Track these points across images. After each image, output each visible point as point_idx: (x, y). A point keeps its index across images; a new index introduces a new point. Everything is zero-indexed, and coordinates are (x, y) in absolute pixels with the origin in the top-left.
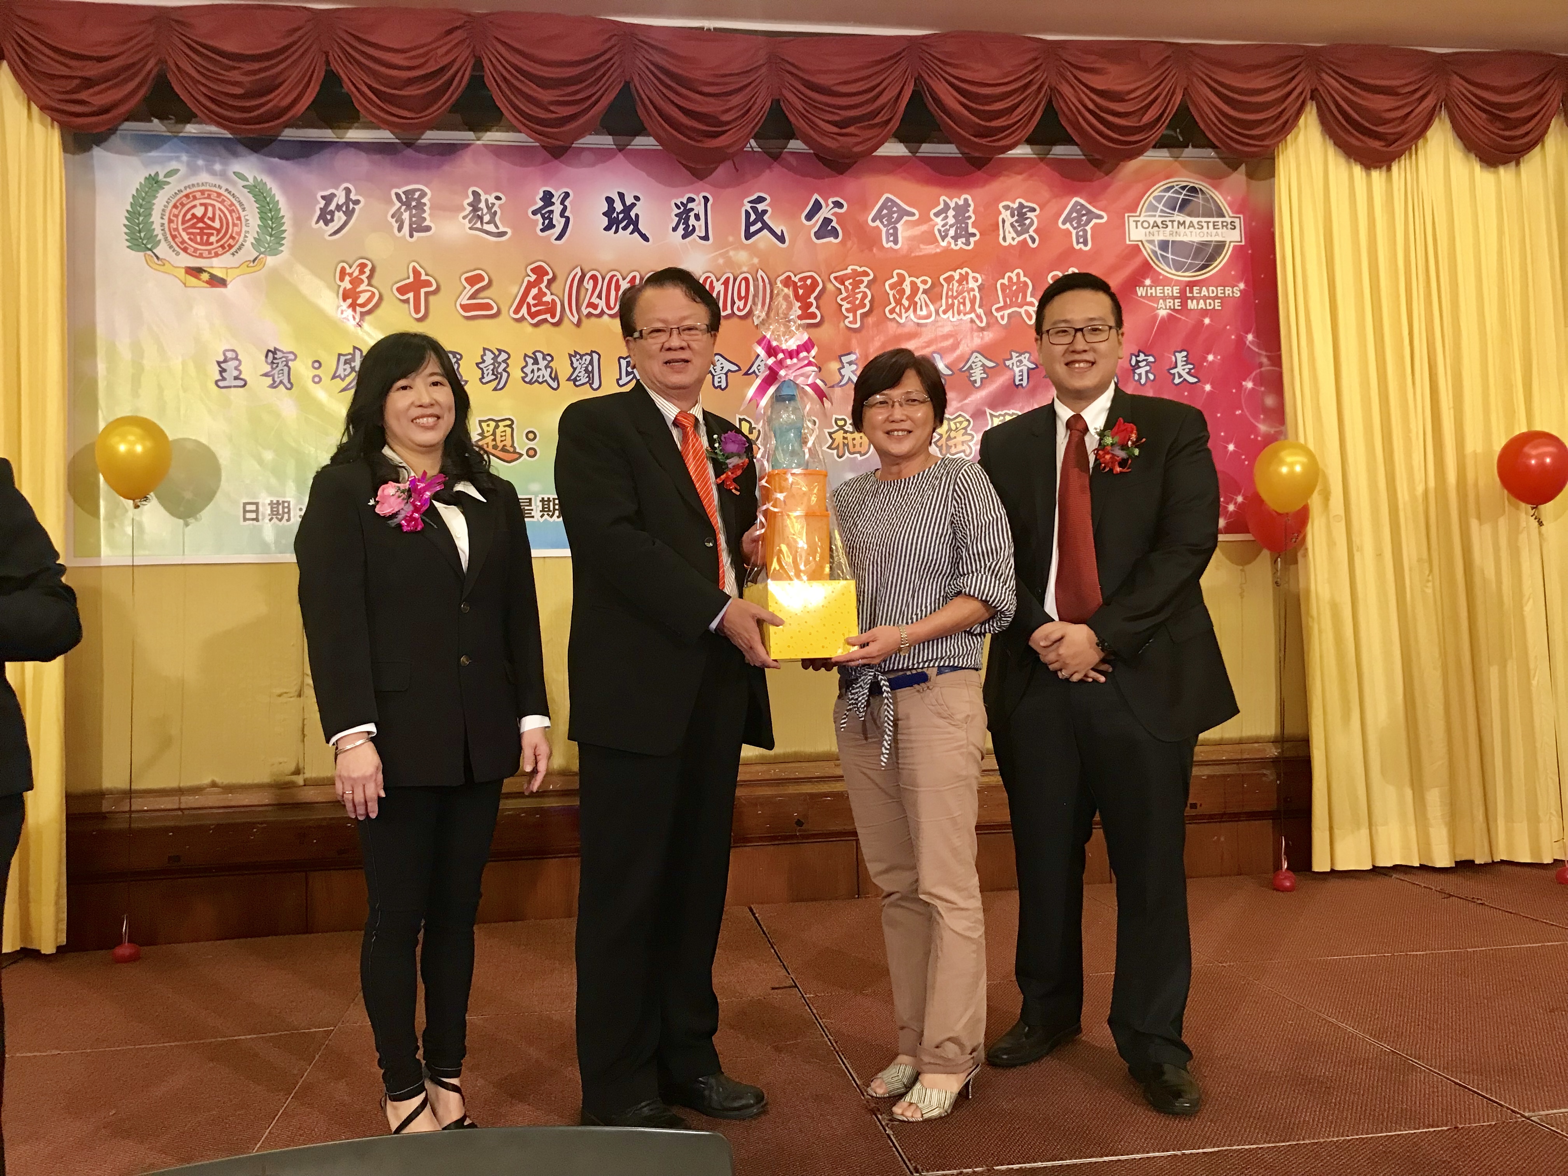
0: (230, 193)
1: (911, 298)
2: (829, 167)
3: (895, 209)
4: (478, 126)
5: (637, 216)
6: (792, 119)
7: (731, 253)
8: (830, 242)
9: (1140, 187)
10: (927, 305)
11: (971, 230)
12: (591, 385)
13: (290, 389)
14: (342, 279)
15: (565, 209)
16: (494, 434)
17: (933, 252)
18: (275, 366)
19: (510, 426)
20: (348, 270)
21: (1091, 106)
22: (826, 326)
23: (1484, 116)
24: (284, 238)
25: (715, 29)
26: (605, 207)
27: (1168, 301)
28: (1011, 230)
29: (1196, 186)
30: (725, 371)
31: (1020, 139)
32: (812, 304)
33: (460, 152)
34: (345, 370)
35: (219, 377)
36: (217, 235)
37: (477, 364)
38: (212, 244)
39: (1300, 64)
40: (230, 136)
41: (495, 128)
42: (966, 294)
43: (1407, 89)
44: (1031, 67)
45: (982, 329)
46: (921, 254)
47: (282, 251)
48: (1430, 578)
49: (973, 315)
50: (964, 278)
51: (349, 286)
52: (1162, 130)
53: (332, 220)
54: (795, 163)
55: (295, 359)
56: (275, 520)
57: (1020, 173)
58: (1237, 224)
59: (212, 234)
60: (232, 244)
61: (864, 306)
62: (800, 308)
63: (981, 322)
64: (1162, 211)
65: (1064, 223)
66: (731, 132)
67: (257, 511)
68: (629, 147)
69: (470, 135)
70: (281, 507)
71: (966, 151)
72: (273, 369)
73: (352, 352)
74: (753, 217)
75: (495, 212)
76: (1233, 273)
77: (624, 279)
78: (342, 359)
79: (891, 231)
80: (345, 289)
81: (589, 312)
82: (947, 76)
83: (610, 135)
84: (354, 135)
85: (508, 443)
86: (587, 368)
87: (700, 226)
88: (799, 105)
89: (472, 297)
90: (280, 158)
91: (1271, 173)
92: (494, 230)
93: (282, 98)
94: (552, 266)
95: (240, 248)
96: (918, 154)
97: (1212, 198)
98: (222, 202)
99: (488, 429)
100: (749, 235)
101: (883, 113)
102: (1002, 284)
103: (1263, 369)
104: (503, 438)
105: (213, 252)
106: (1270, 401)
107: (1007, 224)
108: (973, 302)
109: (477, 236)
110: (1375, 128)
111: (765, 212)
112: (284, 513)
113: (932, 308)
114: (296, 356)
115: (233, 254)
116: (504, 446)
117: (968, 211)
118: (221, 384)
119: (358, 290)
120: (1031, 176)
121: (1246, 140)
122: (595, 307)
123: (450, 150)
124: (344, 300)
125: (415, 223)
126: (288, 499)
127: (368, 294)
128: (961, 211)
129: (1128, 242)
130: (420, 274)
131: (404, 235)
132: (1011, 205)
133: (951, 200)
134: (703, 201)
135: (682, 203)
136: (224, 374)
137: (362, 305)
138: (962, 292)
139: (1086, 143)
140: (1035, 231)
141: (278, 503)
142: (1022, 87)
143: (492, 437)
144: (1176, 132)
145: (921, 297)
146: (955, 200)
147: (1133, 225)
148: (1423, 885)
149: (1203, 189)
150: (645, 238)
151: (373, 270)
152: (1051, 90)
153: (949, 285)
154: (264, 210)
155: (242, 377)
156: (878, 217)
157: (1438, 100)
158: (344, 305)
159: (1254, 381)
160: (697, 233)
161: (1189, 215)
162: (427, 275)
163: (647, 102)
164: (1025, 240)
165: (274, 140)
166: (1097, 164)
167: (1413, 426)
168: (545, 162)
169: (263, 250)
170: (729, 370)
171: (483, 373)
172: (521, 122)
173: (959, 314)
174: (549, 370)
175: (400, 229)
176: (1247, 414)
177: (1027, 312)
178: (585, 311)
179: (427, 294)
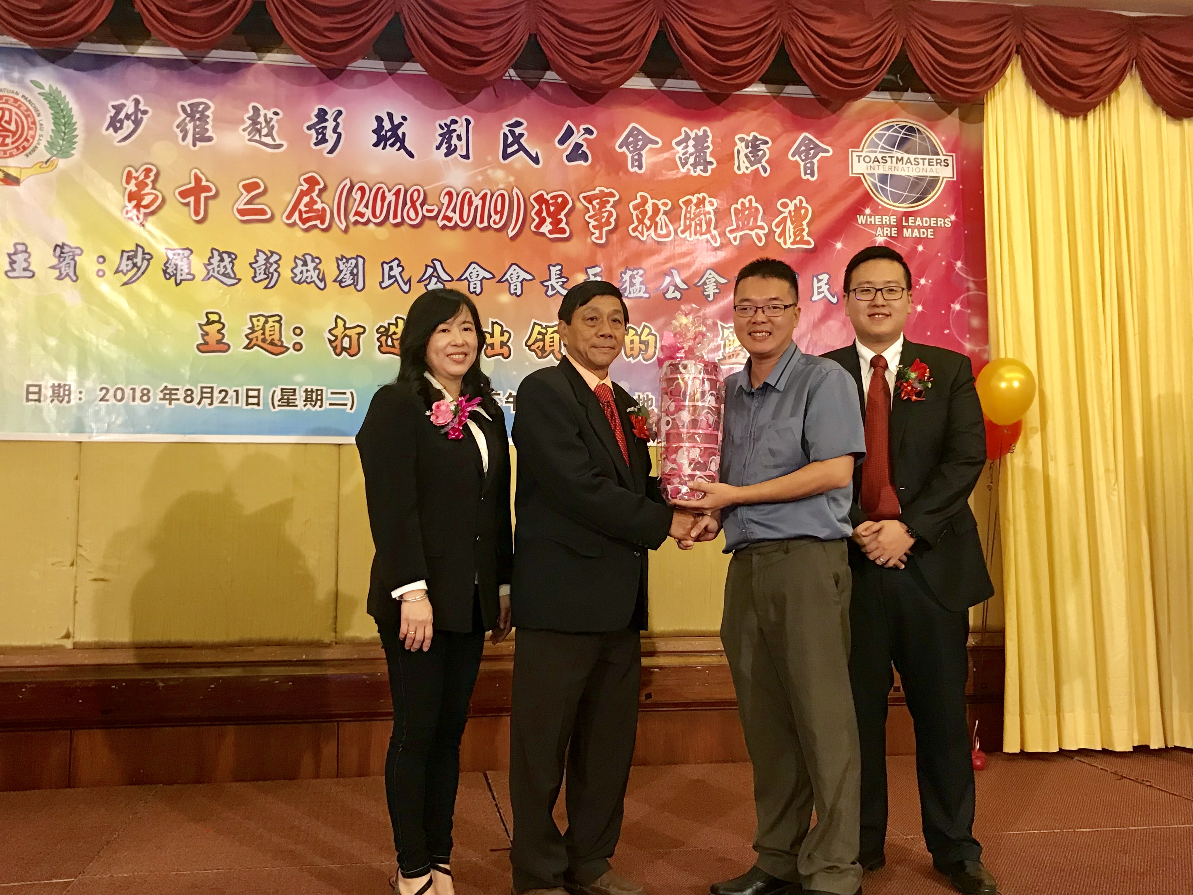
0: (26, 99)
1: (652, 218)
2: (580, 96)
3: (640, 137)
4: (260, 48)
5: (404, 134)
6: (547, 52)
7: (490, 172)
8: (581, 165)
9: (863, 125)
10: (666, 225)
11: (709, 159)
12: (355, 287)
13: (75, 281)
14: (128, 183)
15: (337, 125)
16: (263, 328)
17: (675, 177)
18: (62, 259)
19: (279, 322)
20: (135, 174)
21: (819, 51)
22: (574, 240)
23: (1171, 74)
24: (76, 142)
26: (375, 125)
27: (885, 229)
28: (745, 160)
29: (914, 126)
30: (480, 278)
31: (754, 78)
32: (561, 221)
33: (243, 70)
34: (127, 265)
35: (8, 268)
36: (13, 137)
37: (251, 264)
38: (7, 145)
39: (1007, 22)
40: (28, 47)
41: (276, 50)
42: (702, 216)
43: (1103, 48)
44: (765, 14)
45: (716, 249)
46: (664, 178)
47: (73, 155)
48: (1116, 487)
49: (708, 236)
50: (701, 202)
51: (134, 189)
52: (883, 75)
53: (121, 128)
54: (550, 92)
55: (80, 255)
56: (56, 402)
57: (755, 110)
58: (950, 162)
59: (8, 136)
60: (27, 146)
61: (610, 224)
62: (551, 223)
63: (716, 242)
64: (883, 148)
65: (793, 155)
66: (491, 61)
67: (39, 393)
68: (399, 72)
69: (253, 55)
70: (62, 390)
71: (705, 87)
72: (60, 262)
73: (134, 249)
74: (510, 139)
75: (273, 126)
76: (945, 205)
77: (389, 191)
78: (126, 255)
79: (636, 157)
80: (131, 190)
81: (357, 220)
82: (689, 19)
83: (381, 60)
84: (145, 51)
85: (276, 337)
86: (352, 270)
87: (461, 146)
88: (553, 39)
89: (248, 203)
90: (76, 69)
91: (980, 118)
92: (272, 142)
93: (78, 15)
94: (323, 176)
95: (33, 150)
96: (662, 89)
97: (927, 136)
98: (19, 107)
99: (258, 323)
100: (506, 156)
101: (631, 49)
102: (736, 209)
103: (970, 293)
104: (272, 333)
105: (8, 152)
106: (975, 322)
107: (742, 155)
108: (708, 224)
109: (255, 147)
110: (1071, 81)
111: (521, 135)
112: (64, 395)
113: (671, 228)
114: (82, 251)
115: (27, 155)
116: (273, 339)
117: (707, 142)
118: (10, 274)
119: (143, 192)
120: (765, 112)
121: (957, 87)
122: (362, 215)
123: (234, 68)
124: (130, 201)
125: (198, 133)
126: (67, 383)
127: (151, 197)
128: (700, 141)
129: (851, 175)
130: (201, 180)
131: (188, 144)
132: (746, 137)
133: (692, 131)
134: (465, 123)
135: (445, 124)
136: (15, 266)
137: (146, 207)
138: (699, 214)
139: (815, 84)
140: (767, 162)
141: (59, 386)
142: (757, 31)
143: (262, 331)
144: (896, 77)
145: (661, 218)
146: (696, 131)
147: (855, 159)
148: (1100, 767)
149: (920, 129)
150: (411, 155)
151: (157, 175)
152: (784, 35)
153: (687, 208)
154: (57, 115)
155: (30, 268)
156: (625, 143)
157: (1129, 60)
158: (130, 206)
159: (962, 304)
160: (459, 151)
161: (907, 152)
162: (207, 181)
163: (416, 33)
164: (757, 170)
165: (70, 53)
166: (825, 103)
167: (1103, 348)
168: (321, 82)
169: (55, 152)
170: (484, 278)
171: (255, 273)
172: (299, 46)
173: (696, 234)
174: (317, 271)
175: (184, 138)
176: (955, 333)
177: (757, 234)
178: (352, 219)
179: (207, 199)
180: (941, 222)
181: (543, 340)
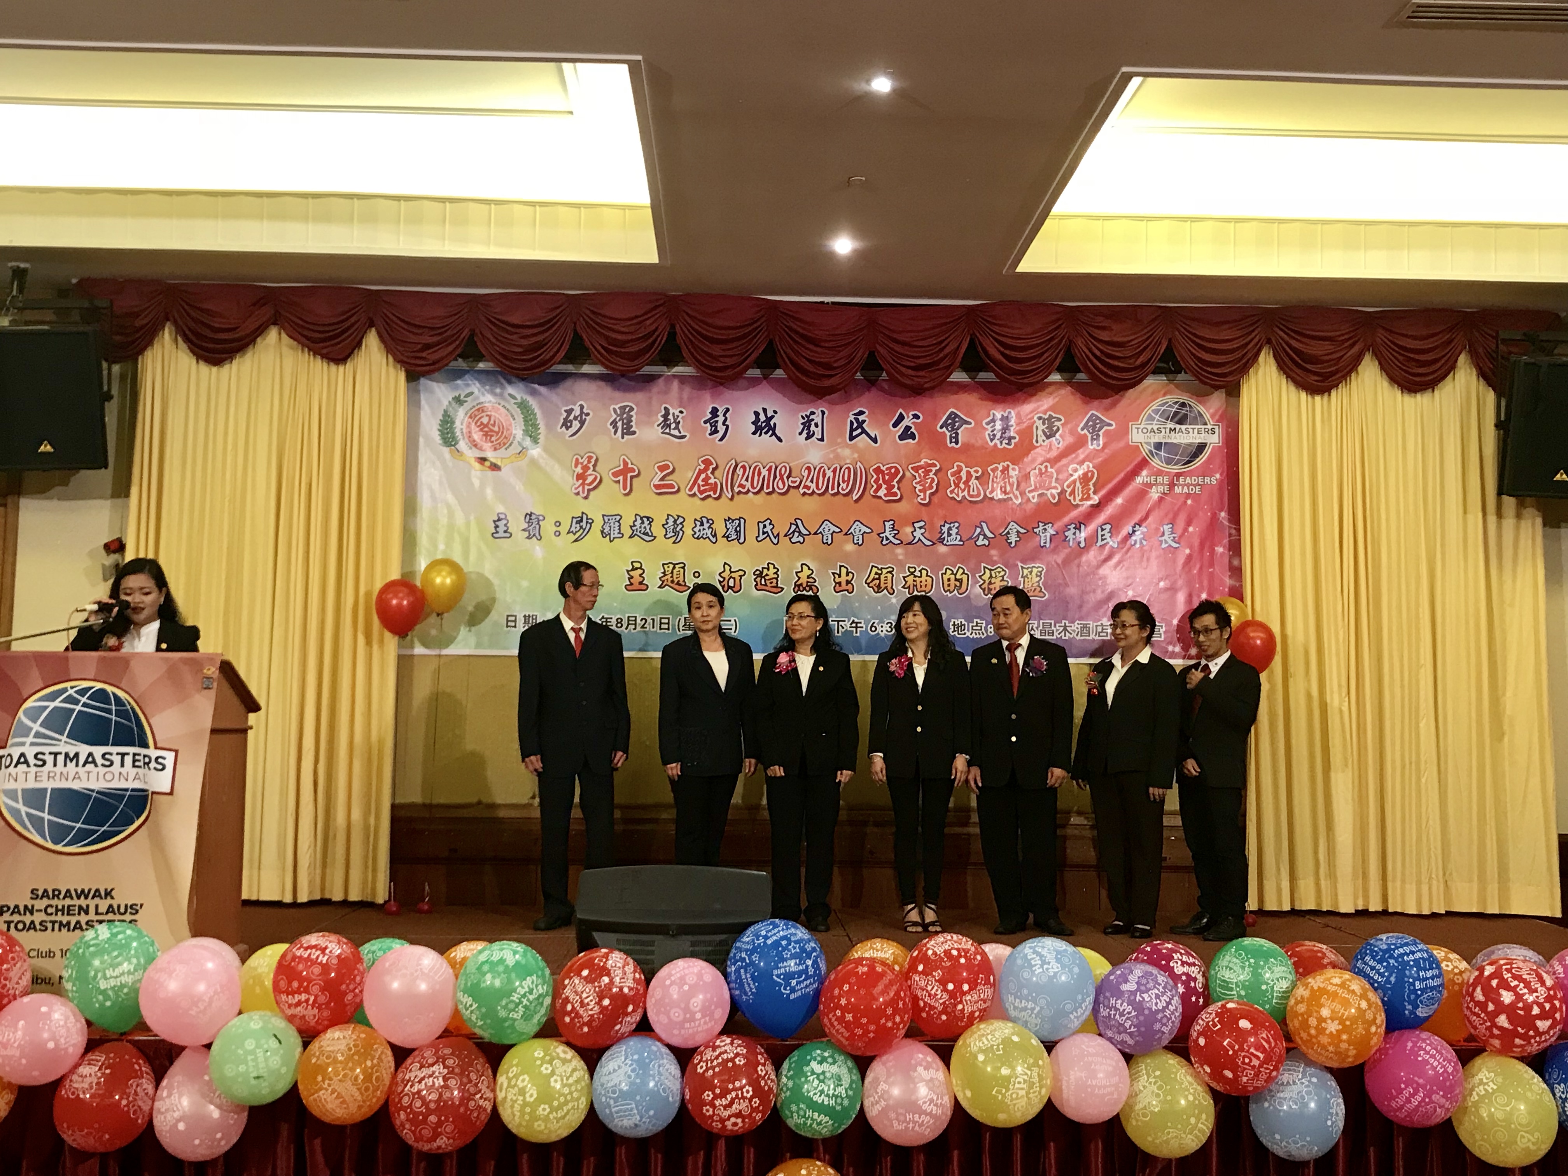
0: (505, 408)
1: (966, 483)
2: (910, 391)
3: (957, 419)
4: (670, 363)
5: (775, 424)
6: (881, 361)
7: (839, 450)
8: (910, 442)
9: (1143, 403)
10: (978, 488)
11: (1012, 434)
12: (738, 540)
13: (538, 539)
14: (576, 466)
15: (726, 420)
16: (672, 573)
17: (985, 449)
18: (530, 524)
19: (683, 568)
20: (580, 460)
21: (1098, 353)
22: (904, 502)
24: (540, 438)
25: (833, 303)
26: (753, 418)
27: (1160, 487)
28: (1042, 434)
29: (1185, 402)
30: (831, 532)
31: (1048, 373)
32: (894, 486)
33: (658, 378)
34: (576, 527)
35: (494, 531)
36: (497, 436)
37: (663, 525)
38: (493, 442)
39: (1257, 321)
41: (679, 364)
42: (1007, 480)
43: (1343, 337)
44: (1055, 326)
45: (1018, 505)
47: (537, 447)
49: (1011, 495)
50: (1006, 469)
51: (581, 472)
52: (1156, 363)
53: (571, 427)
54: (886, 387)
55: (543, 520)
57: (1053, 393)
59: (493, 436)
60: (506, 442)
61: (932, 488)
62: (886, 489)
63: (1018, 500)
64: (1158, 420)
65: (1082, 429)
66: (840, 374)
67: (515, 621)
68: (770, 377)
69: (665, 368)
72: (529, 526)
73: (580, 515)
74: (855, 425)
75: (679, 422)
76: (1212, 465)
77: (764, 468)
78: (575, 520)
79: (954, 435)
80: (578, 473)
81: (739, 491)
82: (993, 332)
83: (759, 369)
84: (586, 369)
85: (681, 579)
86: (736, 528)
87: (818, 432)
88: (885, 352)
89: (662, 479)
90: (539, 384)
91: (1238, 397)
92: (678, 434)
94: (715, 458)
95: (510, 445)
96: (975, 380)
97: (1198, 411)
98: (500, 414)
99: (668, 569)
100: (852, 438)
101: (950, 356)
102: (1034, 474)
103: (1231, 538)
104: (678, 576)
105: (493, 447)
106: (1236, 562)
107: (1040, 430)
109: (666, 438)
110: (1312, 368)
111: (864, 421)
114: (544, 517)
115: (506, 449)
116: (679, 581)
117: (1011, 421)
118: (495, 535)
119: (586, 474)
120: (1061, 394)
121: (1214, 377)
122: (743, 486)
123: (651, 379)
124: (578, 480)
125: (625, 429)
126: (535, 614)
127: (593, 477)
128: (1005, 419)
129: (1130, 444)
130: (628, 464)
131: (618, 437)
132: (1043, 416)
133: (999, 413)
134: (821, 414)
135: (806, 415)
136: (498, 529)
137: (589, 485)
138: (1004, 479)
140: (1060, 435)
141: (528, 616)
142: (1048, 339)
143: (670, 575)
144: (1167, 365)
145: (973, 482)
146: (1002, 412)
147: (1135, 431)
149: (1190, 403)
150: (780, 440)
151: (597, 460)
153: (994, 474)
154: (527, 419)
155: (508, 530)
156: (945, 425)
157: (1364, 348)
158: (577, 483)
159: (1224, 547)
160: (816, 436)
161: (1180, 422)
162: (632, 463)
163: (782, 351)
164: (1052, 442)
166: (1106, 390)
169: (525, 446)
170: (834, 532)
171: (667, 532)
173: (1001, 494)
174: (711, 530)
175: (615, 433)
176: (1217, 571)
177: (1051, 493)
178: (736, 490)
179: (632, 477)
180: (1207, 480)
181: (879, 579)
